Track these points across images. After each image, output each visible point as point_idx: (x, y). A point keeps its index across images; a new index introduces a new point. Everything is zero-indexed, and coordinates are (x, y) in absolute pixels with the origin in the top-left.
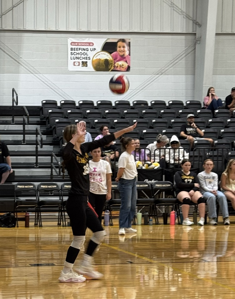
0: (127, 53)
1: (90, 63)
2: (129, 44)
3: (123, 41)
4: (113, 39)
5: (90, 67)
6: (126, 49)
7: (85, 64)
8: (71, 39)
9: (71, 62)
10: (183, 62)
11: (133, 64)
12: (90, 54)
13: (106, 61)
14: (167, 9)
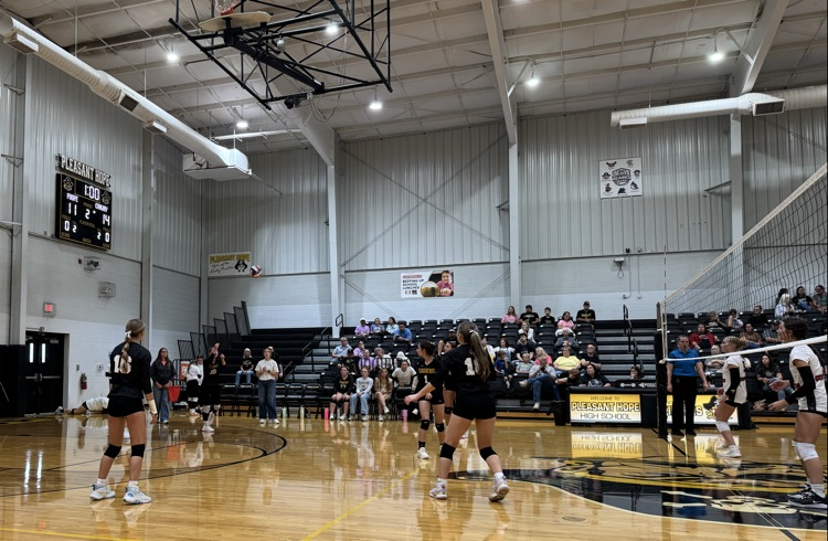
0: (450, 281)
1: (419, 291)
2: (452, 274)
3: (447, 272)
5: (419, 294)
6: (450, 278)
7: (415, 292)
8: (403, 273)
9: (403, 291)
10: (502, 285)
12: (419, 284)
13: (433, 289)
14: (486, 244)
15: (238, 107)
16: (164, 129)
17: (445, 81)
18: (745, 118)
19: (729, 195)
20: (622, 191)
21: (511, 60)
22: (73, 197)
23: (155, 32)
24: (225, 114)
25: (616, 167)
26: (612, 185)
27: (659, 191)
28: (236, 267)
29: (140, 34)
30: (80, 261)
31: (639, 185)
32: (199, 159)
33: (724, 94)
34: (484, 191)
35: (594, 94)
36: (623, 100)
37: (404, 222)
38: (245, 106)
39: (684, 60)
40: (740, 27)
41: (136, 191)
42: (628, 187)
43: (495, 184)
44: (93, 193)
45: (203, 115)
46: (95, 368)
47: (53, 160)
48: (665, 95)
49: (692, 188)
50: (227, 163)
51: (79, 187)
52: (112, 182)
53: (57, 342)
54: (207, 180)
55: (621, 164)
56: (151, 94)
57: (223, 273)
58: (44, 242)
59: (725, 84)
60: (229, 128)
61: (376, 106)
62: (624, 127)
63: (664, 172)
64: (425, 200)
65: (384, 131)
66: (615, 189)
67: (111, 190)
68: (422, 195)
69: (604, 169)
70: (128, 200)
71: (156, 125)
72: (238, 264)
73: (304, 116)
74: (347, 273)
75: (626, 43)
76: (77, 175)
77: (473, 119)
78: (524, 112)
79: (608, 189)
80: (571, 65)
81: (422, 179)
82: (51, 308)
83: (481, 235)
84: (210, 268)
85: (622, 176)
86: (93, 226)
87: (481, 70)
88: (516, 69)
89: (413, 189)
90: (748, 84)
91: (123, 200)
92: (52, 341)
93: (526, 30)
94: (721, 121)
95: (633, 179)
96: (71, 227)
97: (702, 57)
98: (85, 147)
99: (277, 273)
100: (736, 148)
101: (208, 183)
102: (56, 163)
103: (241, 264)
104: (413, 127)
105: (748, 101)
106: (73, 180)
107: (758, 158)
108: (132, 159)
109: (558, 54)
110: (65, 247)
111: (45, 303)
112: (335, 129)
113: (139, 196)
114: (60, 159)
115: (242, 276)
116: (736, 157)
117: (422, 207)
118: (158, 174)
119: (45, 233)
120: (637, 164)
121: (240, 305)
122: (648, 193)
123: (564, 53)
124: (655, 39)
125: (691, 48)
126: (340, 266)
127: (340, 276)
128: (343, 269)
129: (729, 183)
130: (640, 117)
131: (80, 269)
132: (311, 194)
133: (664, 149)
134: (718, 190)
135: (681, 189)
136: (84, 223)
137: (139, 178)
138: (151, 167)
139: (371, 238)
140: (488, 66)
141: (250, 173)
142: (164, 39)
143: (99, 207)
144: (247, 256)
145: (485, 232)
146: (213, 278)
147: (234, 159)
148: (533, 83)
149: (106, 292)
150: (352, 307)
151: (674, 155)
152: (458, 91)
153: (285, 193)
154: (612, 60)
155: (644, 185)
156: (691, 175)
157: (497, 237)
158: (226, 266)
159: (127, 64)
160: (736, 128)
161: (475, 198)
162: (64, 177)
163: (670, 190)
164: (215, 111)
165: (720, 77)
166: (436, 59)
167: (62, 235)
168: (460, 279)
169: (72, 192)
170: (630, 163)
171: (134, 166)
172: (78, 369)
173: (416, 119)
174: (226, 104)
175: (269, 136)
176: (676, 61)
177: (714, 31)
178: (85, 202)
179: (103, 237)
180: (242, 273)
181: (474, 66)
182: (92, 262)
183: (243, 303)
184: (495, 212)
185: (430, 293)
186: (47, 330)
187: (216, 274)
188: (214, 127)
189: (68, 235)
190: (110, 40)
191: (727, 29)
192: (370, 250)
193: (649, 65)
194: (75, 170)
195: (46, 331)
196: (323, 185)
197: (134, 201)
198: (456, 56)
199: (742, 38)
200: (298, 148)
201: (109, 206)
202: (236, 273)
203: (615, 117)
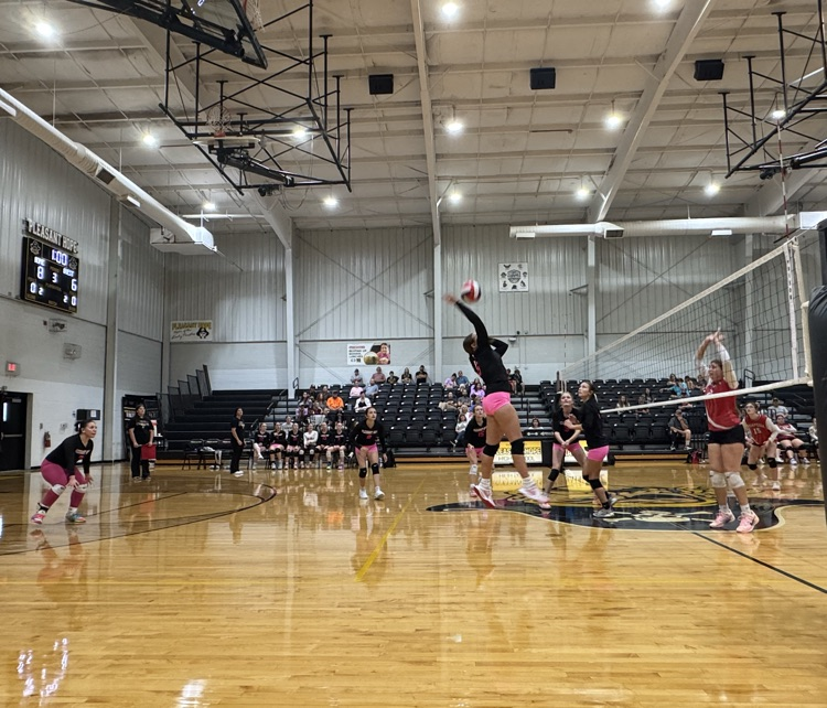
0: (388, 352)
1: (362, 360)
2: (389, 347)
3: (385, 344)
4: (378, 343)
5: (363, 362)
6: (388, 349)
7: (359, 360)
8: (350, 344)
11: (392, 358)
12: (363, 354)
13: (374, 358)
14: (416, 323)
15: (206, 191)
16: (138, 204)
17: (387, 189)
18: (598, 239)
19: (586, 295)
20: (514, 287)
21: (439, 178)
22: (39, 261)
23: (131, 114)
24: (193, 195)
25: (511, 269)
26: (508, 282)
27: (539, 289)
28: (198, 334)
29: (116, 115)
30: (45, 323)
31: (526, 284)
32: (167, 233)
33: (583, 221)
34: (414, 279)
35: (497, 211)
36: (516, 218)
37: (351, 301)
38: (213, 190)
39: (560, 193)
40: (596, 173)
41: (102, 259)
42: (518, 285)
43: (423, 275)
44: (60, 257)
45: (172, 195)
46: (59, 427)
47: (20, 223)
48: (545, 218)
49: (562, 288)
50: (194, 239)
51: (46, 252)
52: (79, 248)
53: (19, 401)
54: (170, 253)
55: (514, 267)
56: (126, 170)
57: (186, 339)
58: (7, 302)
59: (585, 214)
60: (195, 208)
61: (331, 202)
62: (519, 238)
63: (543, 275)
64: (367, 284)
65: (335, 224)
66: (510, 285)
67: (78, 256)
68: (365, 280)
69: (502, 269)
70: (94, 267)
71: (130, 198)
72: (200, 331)
73: (269, 205)
74: (301, 343)
75: (523, 175)
76: (45, 240)
77: (407, 222)
78: (445, 220)
79: (505, 285)
80: (483, 188)
81: (364, 266)
82: (12, 368)
83: (411, 315)
84: (172, 334)
85: (514, 276)
86: (60, 289)
87: (414, 184)
88: (443, 185)
89: (357, 273)
90: (602, 215)
91: (89, 266)
92: (14, 400)
93: (453, 156)
94: (582, 240)
95: (522, 278)
96: (38, 290)
97: (571, 192)
98: (53, 214)
99: (237, 340)
100: (592, 262)
101: (172, 256)
102: (24, 226)
103: (202, 331)
104: (360, 223)
105: (601, 227)
106: (40, 244)
107: (604, 269)
108: (99, 229)
109: (475, 177)
110: (30, 308)
111: (8, 363)
112: (293, 218)
113: (105, 264)
114: (27, 223)
115: (203, 343)
116: (591, 267)
117: (365, 290)
118: (123, 244)
119: (10, 294)
120: (525, 268)
121: (202, 369)
122: (533, 290)
123: (479, 177)
124: (542, 175)
125: (565, 184)
126: (295, 336)
127: (296, 345)
128: (298, 339)
129: (586, 286)
130: (530, 232)
131: (44, 331)
132: (270, 272)
133: (543, 258)
134: (578, 291)
135: (554, 288)
136: (50, 286)
137: (106, 247)
138: (118, 238)
139: (322, 314)
140: (424, 180)
141: (216, 250)
142: (140, 123)
143: (66, 271)
144: (209, 325)
145: (415, 313)
146: (175, 343)
147: (201, 236)
148: (455, 197)
149: (70, 353)
150: (306, 372)
151: (550, 264)
152: (397, 198)
153: (245, 270)
154: (511, 187)
155: (530, 284)
156: (561, 278)
157: (424, 317)
158: (188, 333)
159: (101, 141)
160: (591, 246)
161: (408, 285)
162: (31, 241)
163: (547, 288)
164: (183, 193)
165: (581, 208)
166: (382, 170)
167: (27, 296)
168: (395, 350)
169: (39, 256)
170: (520, 266)
171: (101, 236)
172: (41, 426)
173: (360, 217)
174: (194, 187)
175: (234, 219)
176: (554, 193)
177: (581, 174)
178: (52, 266)
179: (70, 300)
180: (203, 340)
181: (412, 179)
182: (57, 324)
183: (205, 367)
184: (423, 298)
185: (371, 361)
186: (11, 389)
187: (178, 340)
188: (182, 206)
189: (34, 297)
190: (85, 116)
191: (590, 174)
192: (322, 323)
193: (536, 194)
194: (42, 235)
195: (8, 390)
196: (280, 266)
197: (99, 267)
198: (399, 170)
199: (599, 181)
200: (258, 232)
201: (77, 271)
202: (198, 339)
203: (513, 230)
